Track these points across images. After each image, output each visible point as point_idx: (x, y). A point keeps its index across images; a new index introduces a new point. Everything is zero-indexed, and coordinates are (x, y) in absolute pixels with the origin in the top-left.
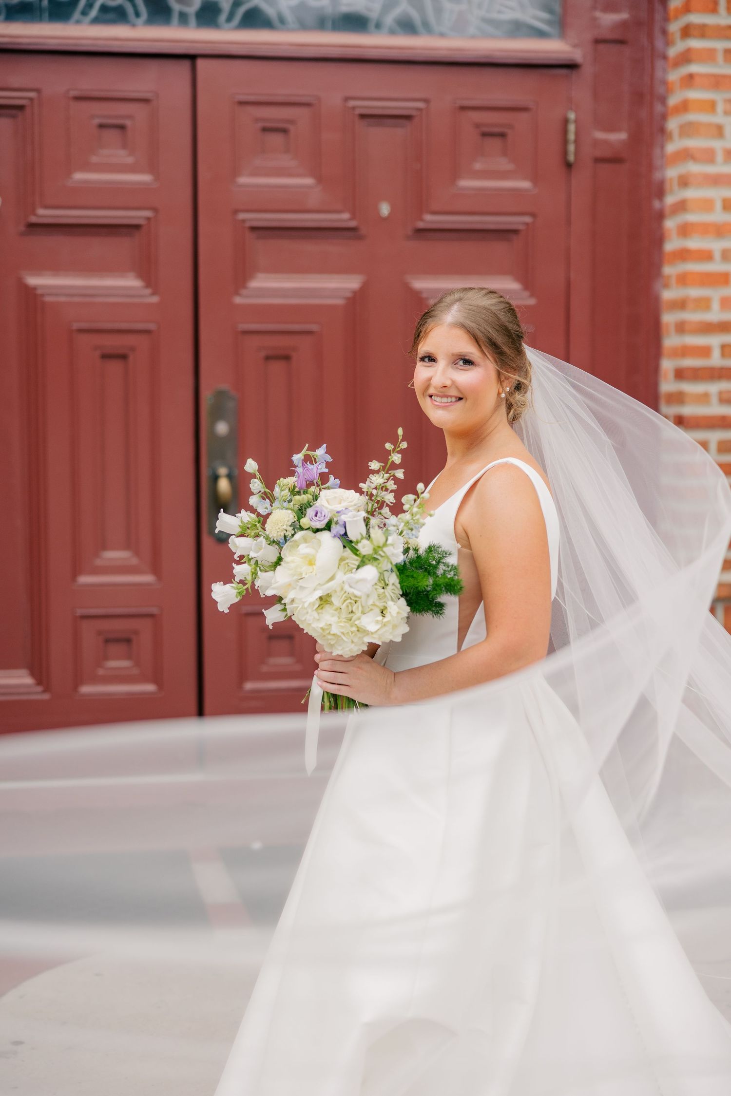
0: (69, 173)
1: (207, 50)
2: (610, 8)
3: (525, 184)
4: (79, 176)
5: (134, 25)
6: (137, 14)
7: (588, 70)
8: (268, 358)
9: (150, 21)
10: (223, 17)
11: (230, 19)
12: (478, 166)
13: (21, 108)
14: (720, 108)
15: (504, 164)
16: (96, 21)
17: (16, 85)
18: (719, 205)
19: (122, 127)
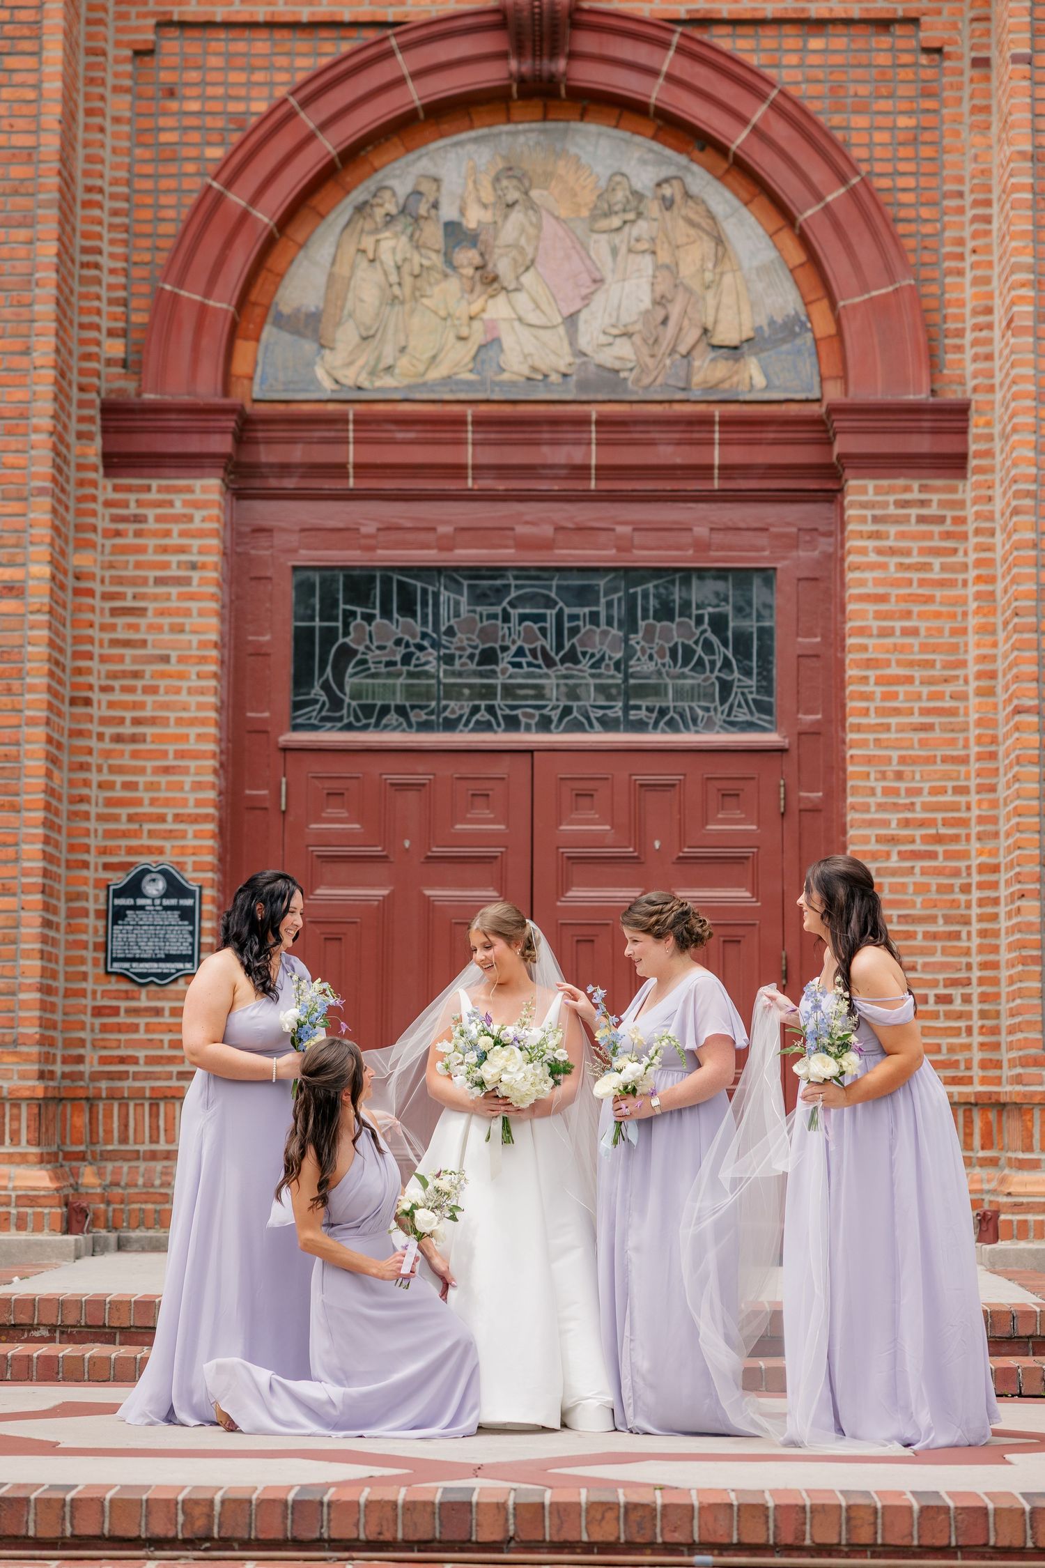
0: (452, 826)
1: (542, 746)
2: (809, 711)
3: (754, 827)
4: (458, 826)
5: (495, 732)
6: (499, 725)
7: (794, 753)
8: (578, 941)
9: (506, 730)
10: (553, 726)
11: (557, 727)
12: (720, 816)
13: (424, 785)
14: (872, 776)
15: (738, 814)
16: (473, 730)
17: (420, 771)
18: (873, 839)
19: (487, 795)
